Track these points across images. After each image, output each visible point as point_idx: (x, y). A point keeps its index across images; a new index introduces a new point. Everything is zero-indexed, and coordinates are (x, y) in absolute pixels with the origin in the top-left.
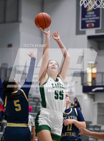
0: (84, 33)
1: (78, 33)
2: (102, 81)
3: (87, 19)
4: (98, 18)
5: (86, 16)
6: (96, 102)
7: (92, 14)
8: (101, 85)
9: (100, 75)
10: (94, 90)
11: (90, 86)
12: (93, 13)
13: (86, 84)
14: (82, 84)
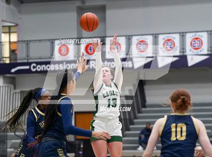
2: (28, 56)
6: (18, 90)
8: (26, 61)
10: (13, 70)
11: (8, 64)
13: (1, 60)
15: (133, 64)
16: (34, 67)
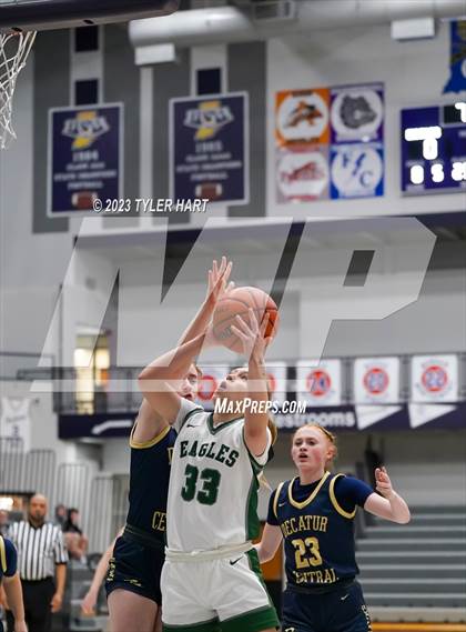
0: (62, 226)
1: (41, 225)
2: (129, 400)
3: (73, 176)
4: (110, 174)
5: (70, 167)
6: (108, 473)
7: (91, 161)
8: (124, 410)
10: (97, 430)
12: (95, 155)
13: (71, 407)
15: (356, 418)
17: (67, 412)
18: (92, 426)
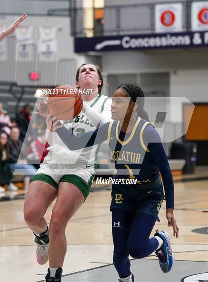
2: (118, 26)
8: (115, 34)
9: (114, 12)
10: (99, 46)
11: (90, 39)
13: (81, 32)
14: (74, 33)
16: (127, 42)
17: (79, 36)
18: (95, 44)
